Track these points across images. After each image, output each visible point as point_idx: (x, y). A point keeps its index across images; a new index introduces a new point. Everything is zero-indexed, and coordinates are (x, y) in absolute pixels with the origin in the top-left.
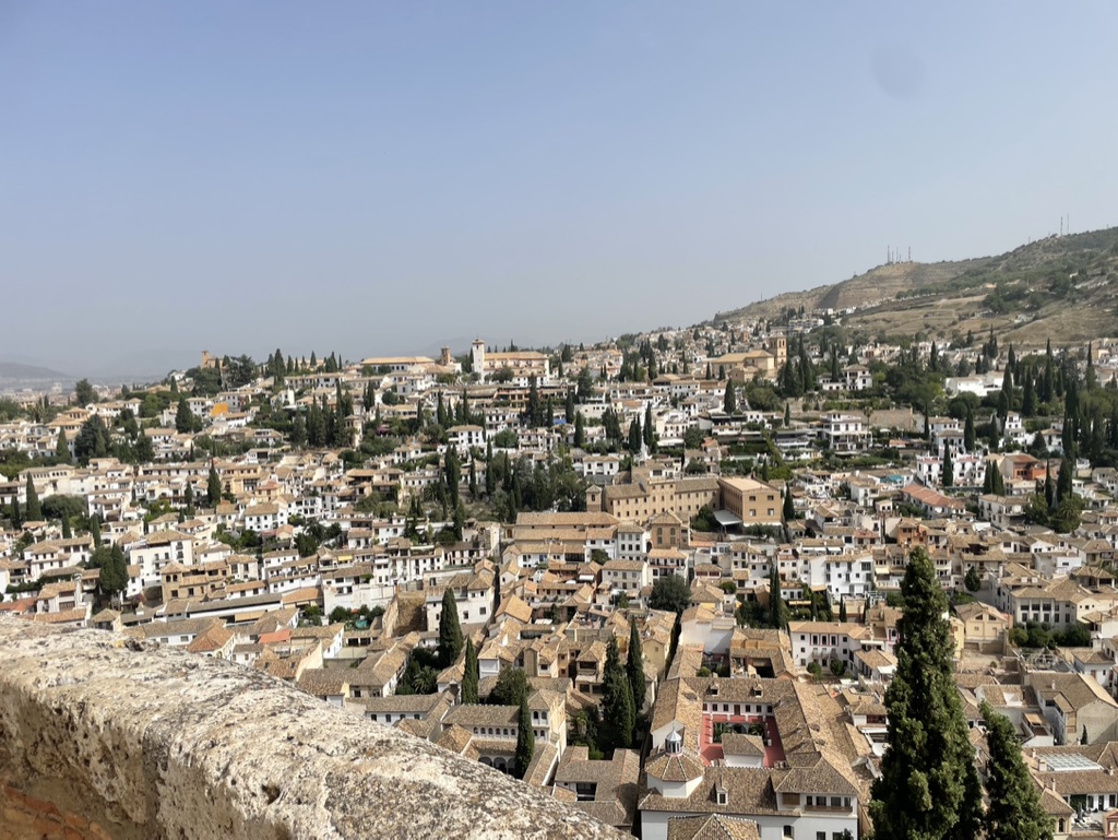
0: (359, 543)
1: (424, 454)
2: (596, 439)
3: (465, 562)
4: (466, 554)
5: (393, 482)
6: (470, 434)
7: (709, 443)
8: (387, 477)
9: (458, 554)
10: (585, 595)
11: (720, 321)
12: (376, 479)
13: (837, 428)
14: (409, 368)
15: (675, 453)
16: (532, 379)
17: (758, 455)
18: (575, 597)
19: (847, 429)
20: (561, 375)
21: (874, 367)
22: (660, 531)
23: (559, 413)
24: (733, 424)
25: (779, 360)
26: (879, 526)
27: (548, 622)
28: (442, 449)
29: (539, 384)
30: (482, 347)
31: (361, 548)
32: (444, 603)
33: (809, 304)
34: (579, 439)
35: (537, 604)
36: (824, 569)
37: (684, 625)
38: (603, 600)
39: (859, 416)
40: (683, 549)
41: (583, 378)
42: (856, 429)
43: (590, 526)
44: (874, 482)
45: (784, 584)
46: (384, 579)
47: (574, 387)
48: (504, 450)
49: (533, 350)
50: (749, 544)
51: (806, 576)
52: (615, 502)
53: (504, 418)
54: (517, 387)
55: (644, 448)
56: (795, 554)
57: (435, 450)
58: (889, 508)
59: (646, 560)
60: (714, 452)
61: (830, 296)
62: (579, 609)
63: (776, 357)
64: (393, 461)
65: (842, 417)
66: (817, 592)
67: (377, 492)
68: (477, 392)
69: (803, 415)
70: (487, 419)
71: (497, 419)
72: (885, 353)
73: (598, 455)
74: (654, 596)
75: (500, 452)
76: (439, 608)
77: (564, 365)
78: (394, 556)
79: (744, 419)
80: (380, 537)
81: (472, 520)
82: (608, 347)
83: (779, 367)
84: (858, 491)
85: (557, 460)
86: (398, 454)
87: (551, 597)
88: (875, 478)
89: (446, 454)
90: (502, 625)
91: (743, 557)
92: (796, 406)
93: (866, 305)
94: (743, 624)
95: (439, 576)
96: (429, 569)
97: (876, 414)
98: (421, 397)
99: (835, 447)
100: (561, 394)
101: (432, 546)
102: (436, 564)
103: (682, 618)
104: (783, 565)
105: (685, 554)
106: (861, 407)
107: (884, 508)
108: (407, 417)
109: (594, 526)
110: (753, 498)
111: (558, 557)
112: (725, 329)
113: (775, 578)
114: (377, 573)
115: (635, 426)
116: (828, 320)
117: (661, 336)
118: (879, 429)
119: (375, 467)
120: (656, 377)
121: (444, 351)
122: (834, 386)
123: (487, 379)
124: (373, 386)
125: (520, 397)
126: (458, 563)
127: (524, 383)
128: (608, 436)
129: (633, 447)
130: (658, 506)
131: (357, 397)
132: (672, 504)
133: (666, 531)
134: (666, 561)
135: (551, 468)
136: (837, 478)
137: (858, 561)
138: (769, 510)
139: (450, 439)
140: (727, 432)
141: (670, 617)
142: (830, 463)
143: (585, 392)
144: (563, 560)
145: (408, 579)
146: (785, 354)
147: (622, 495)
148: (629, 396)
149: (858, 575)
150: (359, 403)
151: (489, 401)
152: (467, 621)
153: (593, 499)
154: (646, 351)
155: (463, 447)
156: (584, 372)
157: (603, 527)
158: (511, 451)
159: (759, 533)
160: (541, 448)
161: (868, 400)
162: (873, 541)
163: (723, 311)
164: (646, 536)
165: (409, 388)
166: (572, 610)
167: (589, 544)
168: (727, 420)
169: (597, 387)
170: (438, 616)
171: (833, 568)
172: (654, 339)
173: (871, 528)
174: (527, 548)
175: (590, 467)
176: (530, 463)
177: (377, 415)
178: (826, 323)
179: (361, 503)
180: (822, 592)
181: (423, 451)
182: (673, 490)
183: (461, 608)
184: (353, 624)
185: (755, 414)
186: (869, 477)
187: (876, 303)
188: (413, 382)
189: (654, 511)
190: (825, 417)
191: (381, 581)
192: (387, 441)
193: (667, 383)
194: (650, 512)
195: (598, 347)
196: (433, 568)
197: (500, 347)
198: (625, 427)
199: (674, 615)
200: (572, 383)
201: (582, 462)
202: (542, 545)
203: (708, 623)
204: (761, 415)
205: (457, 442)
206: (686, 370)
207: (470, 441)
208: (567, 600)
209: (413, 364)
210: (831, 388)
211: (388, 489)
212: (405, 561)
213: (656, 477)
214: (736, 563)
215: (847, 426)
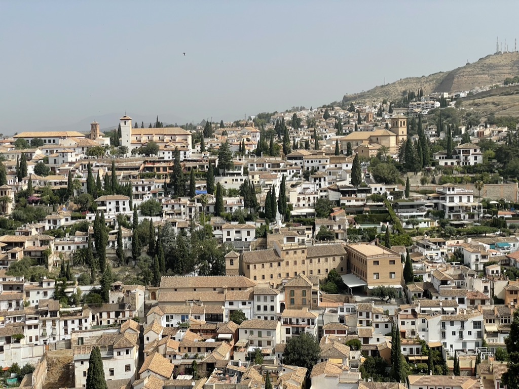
0: (10, 305)
1: (74, 222)
2: (235, 208)
3: (112, 322)
4: (113, 315)
5: (44, 248)
6: (117, 203)
7: (338, 213)
8: (38, 243)
9: (105, 315)
10: (223, 353)
11: (348, 103)
12: (28, 245)
13: (452, 200)
14: (60, 141)
15: (306, 221)
16: (176, 153)
17: (382, 224)
18: (214, 354)
19: (460, 201)
20: (202, 150)
21: (485, 145)
22: (292, 293)
23: (200, 184)
24: (359, 195)
25: (400, 138)
26: (489, 288)
27: (189, 377)
28: (91, 217)
29: (182, 158)
30: (129, 123)
31: (12, 310)
32: (91, 361)
33: (427, 88)
34: (218, 209)
35: (179, 361)
36: (439, 327)
37: (314, 379)
38: (240, 357)
39: (471, 189)
40: (313, 309)
41: (223, 153)
42: (469, 201)
43: (228, 289)
44: (484, 249)
45: (404, 341)
46: (34, 339)
47: (214, 161)
48: (149, 218)
49: (176, 126)
50: (373, 305)
51: (423, 333)
52: (251, 266)
53: (149, 189)
54: (161, 160)
55: (279, 217)
56: (414, 313)
57: (84, 218)
58: (497, 272)
59: (279, 319)
60: (342, 220)
61: (446, 81)
62: (217, 366)
63: (397, 136)
64: (44, 227)
65: (456, 190)
66: (433, 348)
67: (28, 257)
68: (124, 164)
69: (422, 188)
70: (134, 189)
71: (143, 189)
72: (494, 133)
73: (237, 223)
74: (286, 353)
75: (145, 220)
76: (86, 365)
77: (206, 140)
78: (44, 318)
79: (369, 191)
80: (30, 299)
81: (118, 283)
82: (247, 124)
83: (400, 145)
84: (470, 257)
85: (199, 228)
86: (49, 222)
87: (192, 355)
88: (485, 245)
89: (94, 221)
90: (146, 381)
91: (368, 317)
92: (415, 180)
93: (478, 89)
94: (367, 378)
95: (86, 335)
96: (77, 329)
97: (486, 187)
98: (71, 168)
99: (450, 216)
100: (202, 167)
101: (80, 308)
102: (84, 325)
103: (312, 373)
104: (403, 323)
105: (316, 314)
106: (473, 181)
107: (493, 272)
108: (58, 187)
109: (233, 289)
110: (376, 263)
111: (199, 318)
112: (352, 109)
113: (396, 336)
114: (28, 333)
115: (271, 196)
116: (444, 102)
117: (295, 115)
118: (489, 200)
119: (27, 234)
120: (290, 152)
121: (93, 126)
122: (449, 162)
123: (134, 152)
124: (25, 158)
125: (165, 169)
126: (105, 323)
127: (168, 156)
128: (246, 206)
129: (269, 216)
130: (291, 269)
131: (10, 168)
132: (304, 268)
133: (298, 292)
134: (297, 320)
135: (193, 235)
136: (451, 245)
137: (470, 320)
138: (390, 273)
139: (99, 208)
140: (353, 203)
141: (301, 371)
142: (445, 231)
143: (224, 164)
144: (203, 320)
145: (57, 338)
146: (405, 133)
147: (258, 259)
148: (265, 170)
149: (470, 333)
150: (12, 173)
151: (136, 173)
152: (112, 378)
153: (232, 264)
154: (281, 129)
155: (110, 216)
156: (224, 147)
157: (240, 289)
158: (155, 219)
159: (382, 294)
160: (183, 216)
161: (479, 175)
162: (483, 302)
163: (350, 93)
164: (280, 298)
165: (60, 160)
166: (211, 367)
167: (227, 305)
168: (354, 192)
169: (236, 161)
170: (85, 373)
171: (448, 326)
172: (288, 118)
173: (482, 290)
174: (169, 309)
175: (229, 234)
176: (173, 230)
177: (29, 185)
178: (441, 106)
179: (13, 267)
180: (438, 348)
181: (72, 218)
182: (305, 255)
183: (107, 365)
184: (4, 381)
185: (379, 186)
186: (480, 243)
187: (487, 88)
188: (64, 154)
189: (288, 274)
190: (441, 190)
191: (31, 340)
192: (38, 210)
193: (300, 158)
194: (284, 276)
195: (237, 124)
196: (81, 329)
197: (147, 123)
198: (261, 197)
199: (305, 370)
200: (213, 157)
201: (221, 229)
202: (184, 306)
203: (336, 377)
204: (384, 187)
205: (105, 211)
206: (317, 147)
207: (117, 209)
208: (206, 357)
209: (64, 137)
210: (446, 164)
211: (39, 254)
212: (54, 321)
213: (289, 243)
214: (361, 322)
215: (460, 198)
